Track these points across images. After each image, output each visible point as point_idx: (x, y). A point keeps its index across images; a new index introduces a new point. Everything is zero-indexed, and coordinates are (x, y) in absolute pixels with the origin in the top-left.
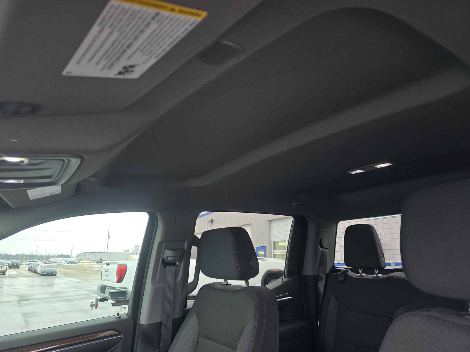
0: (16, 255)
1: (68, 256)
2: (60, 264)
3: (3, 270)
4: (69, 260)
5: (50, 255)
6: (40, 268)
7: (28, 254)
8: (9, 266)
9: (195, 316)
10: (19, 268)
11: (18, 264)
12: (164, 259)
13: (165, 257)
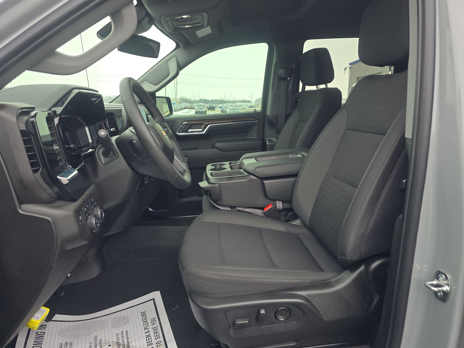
0: (212, 100)
1: (249, 102)
2: (243, 108)
3: (204, 111)
4: (249, 104)
5: (235, 101)
6: (229, 110)
7: (220, 99)
8: (208, 109)
9: (298, 110)
10: (214, 110)
11: (213, 107)
12: (278, 75)
13: (279, 74)
